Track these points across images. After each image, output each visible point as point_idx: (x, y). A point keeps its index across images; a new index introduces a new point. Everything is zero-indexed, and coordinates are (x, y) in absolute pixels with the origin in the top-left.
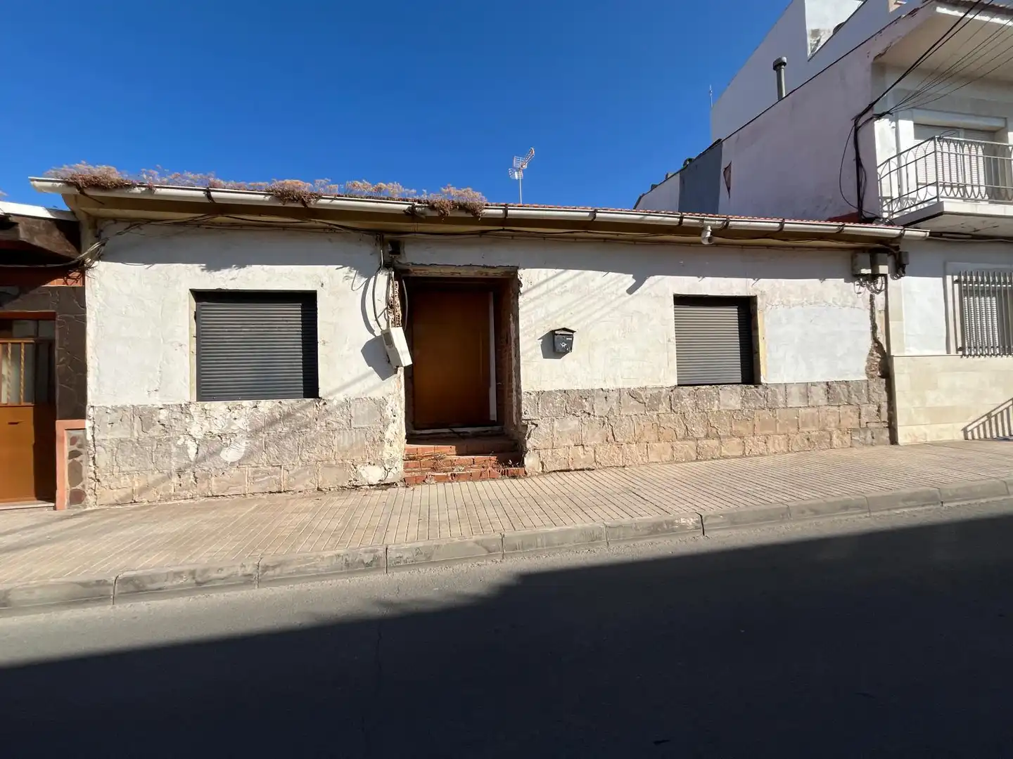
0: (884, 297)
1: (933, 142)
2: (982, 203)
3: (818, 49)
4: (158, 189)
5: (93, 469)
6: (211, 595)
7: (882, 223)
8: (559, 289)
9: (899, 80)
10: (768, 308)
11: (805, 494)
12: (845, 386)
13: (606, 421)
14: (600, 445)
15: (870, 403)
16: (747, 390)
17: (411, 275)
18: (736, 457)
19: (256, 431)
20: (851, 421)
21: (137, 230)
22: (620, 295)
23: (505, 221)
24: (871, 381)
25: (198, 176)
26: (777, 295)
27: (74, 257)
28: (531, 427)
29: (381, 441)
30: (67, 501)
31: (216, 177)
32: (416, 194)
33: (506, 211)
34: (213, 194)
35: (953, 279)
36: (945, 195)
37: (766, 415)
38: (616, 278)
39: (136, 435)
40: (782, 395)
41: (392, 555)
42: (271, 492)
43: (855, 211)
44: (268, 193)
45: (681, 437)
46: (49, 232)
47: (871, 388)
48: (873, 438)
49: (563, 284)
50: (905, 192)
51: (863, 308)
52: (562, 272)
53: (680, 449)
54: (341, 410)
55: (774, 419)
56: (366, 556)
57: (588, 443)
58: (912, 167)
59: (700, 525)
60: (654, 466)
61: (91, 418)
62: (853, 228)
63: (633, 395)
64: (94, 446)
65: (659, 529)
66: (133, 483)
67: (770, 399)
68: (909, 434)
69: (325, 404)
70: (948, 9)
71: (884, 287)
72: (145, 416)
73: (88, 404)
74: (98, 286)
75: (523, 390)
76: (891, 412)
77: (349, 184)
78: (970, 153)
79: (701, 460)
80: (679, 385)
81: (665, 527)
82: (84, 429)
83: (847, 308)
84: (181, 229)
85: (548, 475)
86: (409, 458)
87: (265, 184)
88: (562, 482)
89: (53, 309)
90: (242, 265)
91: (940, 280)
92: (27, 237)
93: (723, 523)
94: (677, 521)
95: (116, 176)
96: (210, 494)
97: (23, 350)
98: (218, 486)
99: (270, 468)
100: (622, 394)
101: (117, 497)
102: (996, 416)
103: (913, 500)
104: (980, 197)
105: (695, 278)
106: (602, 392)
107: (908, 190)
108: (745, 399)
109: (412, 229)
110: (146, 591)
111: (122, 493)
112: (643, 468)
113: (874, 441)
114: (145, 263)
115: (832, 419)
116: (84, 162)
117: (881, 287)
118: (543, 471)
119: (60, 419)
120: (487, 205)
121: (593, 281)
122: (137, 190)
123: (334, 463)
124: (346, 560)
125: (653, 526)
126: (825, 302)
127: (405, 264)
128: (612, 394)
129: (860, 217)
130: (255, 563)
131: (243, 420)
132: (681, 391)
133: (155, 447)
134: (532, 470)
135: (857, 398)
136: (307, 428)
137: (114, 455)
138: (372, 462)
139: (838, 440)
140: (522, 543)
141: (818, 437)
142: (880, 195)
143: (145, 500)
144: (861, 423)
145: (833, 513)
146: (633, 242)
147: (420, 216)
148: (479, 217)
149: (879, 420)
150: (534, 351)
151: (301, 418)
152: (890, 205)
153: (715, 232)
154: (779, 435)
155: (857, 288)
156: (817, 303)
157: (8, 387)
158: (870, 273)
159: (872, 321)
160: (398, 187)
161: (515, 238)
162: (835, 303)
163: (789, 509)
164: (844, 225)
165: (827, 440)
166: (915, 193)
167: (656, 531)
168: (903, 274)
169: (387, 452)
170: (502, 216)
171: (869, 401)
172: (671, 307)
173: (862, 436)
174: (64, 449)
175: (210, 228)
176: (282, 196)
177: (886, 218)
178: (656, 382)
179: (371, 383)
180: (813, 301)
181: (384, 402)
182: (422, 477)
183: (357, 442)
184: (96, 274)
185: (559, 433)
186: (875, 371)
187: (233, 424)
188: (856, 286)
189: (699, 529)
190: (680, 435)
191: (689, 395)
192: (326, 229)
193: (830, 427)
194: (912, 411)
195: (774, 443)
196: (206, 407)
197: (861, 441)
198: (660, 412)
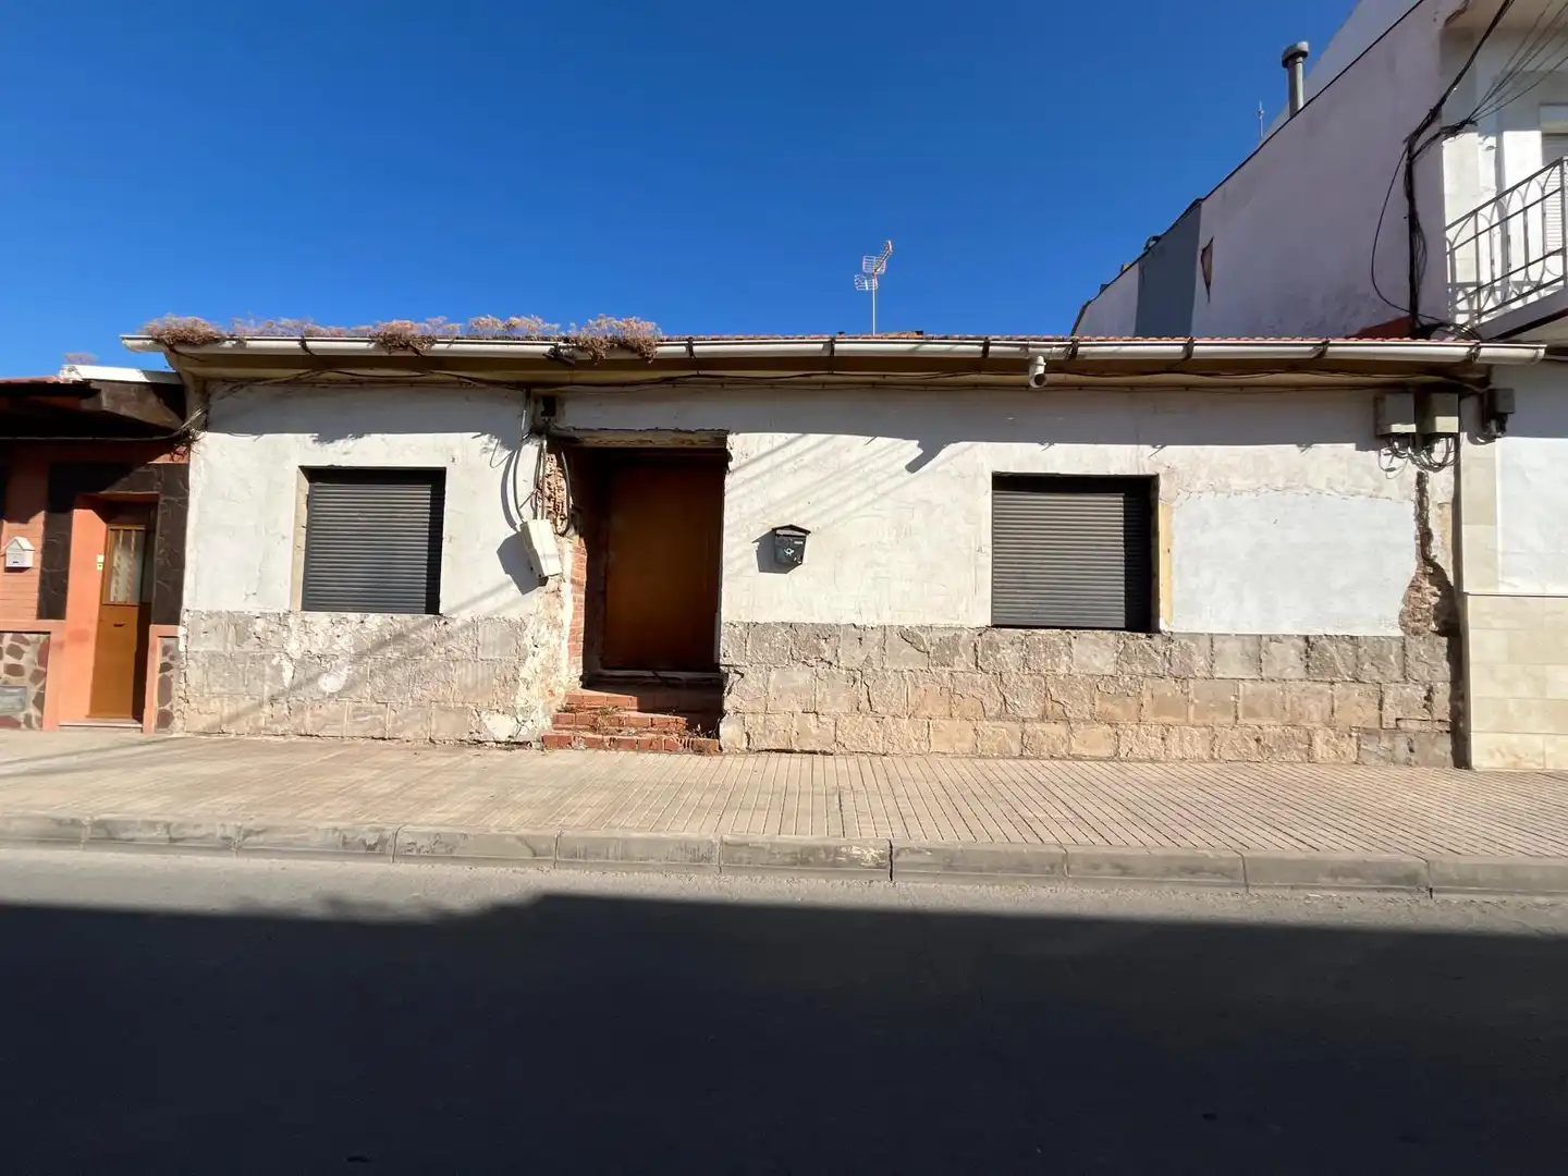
0: (1453, 479)
1: (1558, 167)
4: (250, 342)
5: (184, 686)
7: (1451, 334)
8: (788, 467)
10: (1180, 498)
12: (1350, 647)
13: (858, 676)
14: (845, 713)
15: (1406, 681)
16: (1130, 642)
18: (1101, 759)
19: (362, 654)
20: (1360, 713)
21: (241, 392)
22: (892, 473)
23: (692, 362)
24: (1412, 641)
25: (296, 322)
26: (1203, 472)
27: (173, 427)
28: (733, 677)
29: (515, 680)
30: (154, 724)
31: (314, 323)
32: (559, 330)
33: (690, 347)
34: (309, 344)
37: (1169, 688)
38: (885, 448)
39: (229, 648)
40: (1206, 658)
42: (373, 738)
43: (1405, 313)
44: (371, 339)
45: (992, 714)
46: (141, 399)
47: (1411, 653)
48: (1411, 750)
49: (799, 456)
51: (1400, 498)
52: (797, 439)
53: (990, 733)
54: (466, 633)
55: (1185, 698)
57: (825, 711)
58: (1515, 226)
59: (886, 862)
61: (185, 624)
62: (1346, 348)
63: (907, 636)
64: (187, 659)
66: (222, 706)
67: (1176, 661)
68: (1498, 750)
69: (446, 623)
71: (1451, 457)
72: (239, 626)
73: (183, 608)
74: (202, 462)
75: (723, 620)
76: (1460, 704)
77: (472, 321)
79: (1028, 758)
80: (994, 626)
82: (177, 637)
83: (1358, 497)
85: (754, 755)
86: (569, 709)
87: (369, 328)
89: (156, 491)
90: (359, 435)
92: (112, 406)
93: (929, 865)
94: (843, 850)
95: (206, 327)
96: (303, 732)
97: (133, 540)
98: (312, 722)
99: (375, 705)
100: (887, 632)
101: (204, 724)
103: (1357, 876)
105: (1036, 446)
106: (854, 629)
107: (1509, 266)
108: (1125, 657)
109: (568, 379)
110: (114, 839)
111: (210, 720)
113: (1415, 757)
114: (254, 434)
115: (1315, 710)
116: (168, 314)
117: (1445, 458)
118: (747, 749)
119: (157, 622)
120: (662, 340)
121: (848, 451)
122: (228, 344)
123: (452, 706)
124: (344, 838)
125: (804, 852)
126: (1309, 487)
127: (564, 430)
128: (870, 634)
129: (1413, 327)
130: (239, 824)
131: (346, 638)
132: (998, 637)
133: (248, 664)
134: (729, 744)
135: (1376, 670)
136: (421, 654)
137: (206, 673)
138: (501, 710)
139: (1325, 747)
140: (586, 850)
141: (1281, 737)
142: (1449, 281)
143: (233, 730)
144: (1384, 720)
145: (1163, 876)
146: (922, 388)
147: (567, 359)
148: (648, 359)
149: (1428, 717)
150: (745, 559)
151: (417, 641)
152: (1473, 299)
153: (1052, 366)
154: (1193, 726)
155: (1385, 461)
156: (1291, 488)
157: (117, 583)
158: (1414, 431)
159: (1421, 524)
160: (537, 322)
161: (726, 386)
162: (1332, 488)
163: (1066, 857)
164: (1326, 344)
165: (1300, 746)
166: (1523, 271)
167: (805, 862)
168: (1499, 434)
169: (521, 697)
170: (688, 356)
171: (1405, 677)
172: (987, 492)
173: (1386, 744)
174: (155, 659)
175: (325, 387)
176: (385, 342)
177: (1463, 326)
178: (952, 619)
179: (508, 599)
180: (1281, 485)
181: (522, 626)
182: (569, 737)
183: (483, 679)
184: (201, 448)
185: (778, 690)
186: (1425, 621)
187: (335, 643)
188: (1382, 456)
189: (885, 868)
190: (991, 710)
191: (1012, 643)
192: (461, 383)
193: (1310, 721)
194: (1512, 706)
195: (1181, 738)
196: (307, 618)
197: (1383, 754)
198: (956, 668)
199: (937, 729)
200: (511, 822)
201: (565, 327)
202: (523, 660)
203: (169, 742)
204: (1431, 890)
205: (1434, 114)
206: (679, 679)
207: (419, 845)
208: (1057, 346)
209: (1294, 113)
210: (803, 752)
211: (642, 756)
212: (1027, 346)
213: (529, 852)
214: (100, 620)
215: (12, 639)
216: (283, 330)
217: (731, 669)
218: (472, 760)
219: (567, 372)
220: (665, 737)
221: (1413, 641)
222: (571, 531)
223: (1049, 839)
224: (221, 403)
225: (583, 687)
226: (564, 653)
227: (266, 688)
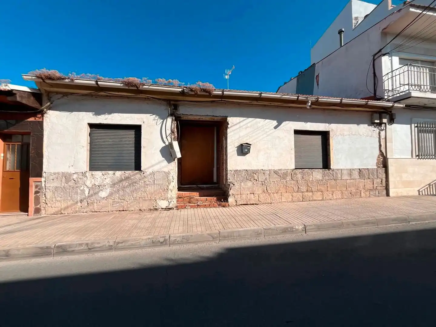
0: (385, 133)
1: (407, 66)
2: (428, 93)
3: (357, 25)
4: (76, 80)
5: (45, 199)
6: (95, 254)
7: (384, 100)
8: (244, 127)
9: (393, 40)
10: (334, 136)
11: (350, 217)
12: (367, 171)
13: (264, 183)
14: (261, 194)
15: (378, 178)
16: (325, 171)
17: (181, 119)
18: (320, 200)
19: (114, 184)
20: (369, 186)
21: (66, 98)
22: (271, 129)
23: (222, 97)
24: (379, 169)
25: (93, 75)
26: (339, 131)
27: (38, 108)
28: (231, 185)
29: (167, 190)
30: (33, 212)
31: (100, 76)
32: (185, 85)
33: (223, 92)
34: (98, 82)
35: (415, 125)
36: (412, 89)
37: (333, 182)
38: (269, 122)
39: (63, 185)
40: (340, 175)
41: (172, 239)
42: (120, 211)
43: (373, 95)
44: (122, 83)
45: (296, 191)
46: (29, 98)
47: (378, 172)
48: (379, 193)
49: (247, 124)
50: (395, 87)
51: (375, 137)
52: (246, 119)
53: (295, 196)
54: (151, 176)
55: (336, 184)
56: (161, 239)
57: (256, 193)
58: (398, 77)
59: (304, 229)
60: (284, 203)
61: (44, 177)
62: (371, 103)
63: (276, 172)
64: (45, 189)
65: (287, 231)
66: (61, 205)
67: (334, 176)
68: (394, 192)
69: (144, 173)
70: (415, 9)
72: (67, 177)
73: (43, 171)
74: (49, 121)
75: (228, 169)
76: (387, 182)
77: (156, 80)
78: (423, 71)
79: (304, 201)
80: (295, 169)
81: (290, 230)
82: (41, 182)
83: (369, 137)
84: (84, 97)
85: (238, 206)
86: (179, 197)
87: (121, 79)
88: (244, 209)
89: (29, 130)
91: (409, 126)
92: (20, 99)
93: (314, 228)
94: (294, 227)
95: (58, 74)
96: (94, 211)
97: (16, 148)
98: (97, 207)
99: (120, 200)
100: (271, 172)
101: (54, 211)
102: (432, 185)
103: (397, 221)
104: (427, 90)
105: (304, 123)
106: (262, 171)
107: (396, 86)
108: (324, 175)
109: (184, 99)
110: (67, 251)
111: (56, 209)
112: (279, 204)
113: (379, 195)
114: (69, 112)
115: (361, 185)
116: (44, 68)
117: (384, 128)
118: (236, 205)
119: (31, 177)
120: (215, 90)
121: (259, 123)
122: (67, 80)
123: (147, 199)
125: (284, 229)
126: (359, 134)
127: (179, 114)
128: (266, 172)
129: (375, 98)
130: (114, 241)
131: (109, 179)
132: (296, 171)
133: (71, 190)
134: (231, 204)
135: (372, 176)
136: (136, 183)
137: (54, 193)
138: (163, 199)
139: (363, 194)
140: (228, 235)
141: (355, 192)
142: (384, 89)
143: (66, 213)
144: (374, 187)
146: (277, 107)
147: (186, 93)
148: (211, 95)
150: (233, 153)
151: (133, 179)
152: (388, 93)
154: (338, 191)
155: (373, 128)
156: (356, 135)
157: (10, 163)
158: (379, 122)
159: (379, 143)
160: (177, 81)
161: (226, 104)
162: (363, 135)
163: (342, 223)
165: (359, 194)
166: (399, 88)
168: (393, 123)
169: (170, 195)
170: (222, 95)
172: (293, 135)
173: (374, 192)
174: (32, 190)
175: (97, 97)
176: (127, 84)
177: (386, 99)
178: (285, 167)
179: (164, 165)
180: (354, 134)
181: (169, 173)
182: (184, 205)
183: (157, 190)
184: (48, 116)
185: (243, 188)
186: (380, 164)
187: (104, 181)
189: (304, 231)
191: (300, 173)
192: (148, 99)
193: (360, 188)
194: (396, 182)
195: (336, 195)
196: (93, 174)
197: (374, 195)
198: (287, 180)
199: (283, 196)
201: (186, 84)
202: (169, 184)
203: (44, 218)
204: (409, 222)
205: (380, 51)
207: (177, 240)
208: (314, 98)
210: (250, 204)
211: (208, 209)
212: (307, 98)
213: (212, 238)
214: (3, 177)
217: (231, 183)
219: (183, 97)
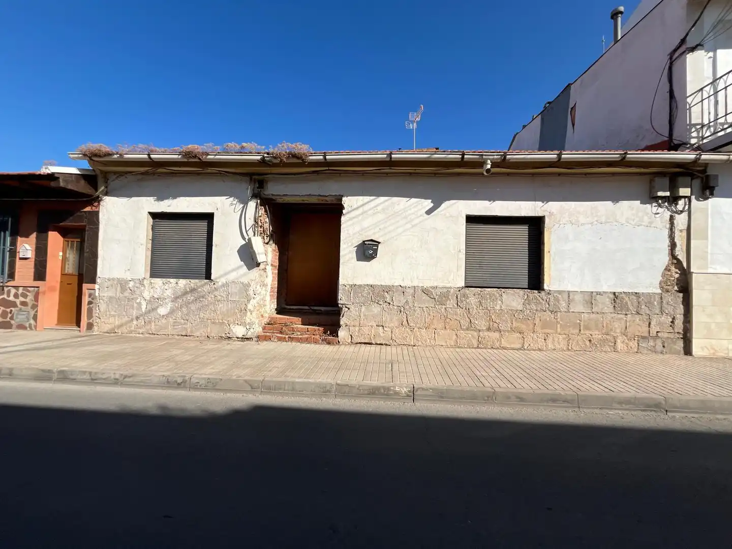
0: (687, 218)
4: (125, 155)
5: (98, 311)
8: (370, 212)
10: (555, 227)
12: (635, 298)
13: (402, 310)
14: (396, 327)
15: (662, 314)
16: (530, 295)
18: (515, 349)
19: (177, 298)
20: (639, 329)
22: (419, 215)
23: (326, 163)
25: (146, 146)
26: (567, 214)
27: (93, 194)
28: (345, 309)
29: (246, 310)
30: (85, 328)
31: (154, 147)
32: (265, 149)
33: (325, 156)
34: (152, 156)
37: (548, 316)
38: (416, 203)
39: (118, 295)
40: (566, 302)
42: (182, 335)
43: (666, 138)
44: (180, 153)
46: (78, 181)
47: (665, 301)
48: (664, 347)
49: (375, 207)
51: (661, 227)
52: (374, 199)
53: (464, 336)
54: (223, 288)
55: (556, 321)
56: (179, 379)
57: (387, 325)
59: (412, 394)
60: (438, 348)
61: (98, 283)
63: (425, 291)
64: (99, 299)
65: (377, 392)
66: (115, 321)
67: (551, 304)
68: (708, 349)
69: (214, 284)
71: (687, 207)
72: (122, 284)
73: (97, 276)
74: (105, 210)
75: (340, 283)
76: (688, 325)
77: (225, 145)
79: (482, 348)
80: (466, 287)
81: (382, 391)
82: (95, 289)
83: (640, 227)
85: (355, 345)
86: (270, 323)
87: (178, 149)
89: (85, 223)
90: (175, 197)
92: (65, 184)
93: (431, 396)
94: (392, 388)
95: (106, 148)
96: (151, 333)
97: (75, 245)
98: (155, 328)
99: (182, 321)
100: (416, 290)
101: (107, 329)
103: (632, 404)
105: (487, 202)
106: (400, 288)
108: (527, 302)
109: (269, 172)
111: (110, 327)
113: (665, 350)
114: (128, 197)
115: (618, 327)
117: (683, 208)
118: (351, 342)
119: (85, 283)
120: (312, 153)
121: (398, 205)
122: (116, 156)
123: (217, 321)
124: (168, 380)
125: (373, 389)
126: (617, 221)
127: (268, 195)
128: (408, 290)
129: (671, 145)
130: (121, 373)
131: (170, 290)
132: (468, 292)
133: (126, 302)
134: (343, 340)
135: (646, 308)
136: (203, 297)
137: (108, 305)
138: (239, 323)
139: (622, 345)
140: (275, 386)
141: (601, 340)
142: (688, 123)
143: (120, 332)
144: (651, 332)
145: (540, 402)
146: (433, 175)
147: (269, 163)
148: (305, 162)
149: (672, 331)
150: (350, 255)
151: (201, 292)
152: (699, 131)
153: (494, 165)
154: (560, 334)
155: (655, 209)
156: (608, 222)
157: (68, 264)
158: (669, 195)
159: (671, 239)
160: (254, 145)
161: (341, 175)
162: (628, 222)
163: (494, 393)
164: (626, 153)
165: (610, 344)
166: (724, 117)
167: (374, 393)
168: (710, 196)
169: (249, 318)
170: (324, 161)
171: (662, 312)
172: (463, 225)
173: (651, 343)
174: (85, 299)
175: (159, 176)
176: (186, 155)
177: (694, 144)
178: (447, 283)
179: (242, 272)
180: (603, 221)
181: (249, 285)
182: (270, 336)
183: (231, 309)
184: (104, 203)
185: (365, 315)
186: (672, 285)
187: (165, 292)
188: (653, 207)
189: (411, 397)
190: (464, 326)
191: (474, 295)
192: (221, 173)
193: (615, 332)
194: (713, 326)
195: (553, 340)
196: (152, 281)
197: (649, 348)
198: (448, 306)
199: (439, 335)
200: (242, 374)
201: (267, 148)
202: (249, 301)
203: (92, 337)
204: (667, 411)
205: (683, 41)
206: (321, 310)
207: (200, 383)
208: (497, 155)
209: (616, 41)
210: (377, 344)
211: (303, 345)
212: (482, 155)
213: (250, 388)
214: (61, 282)
215: (23, 290)
216: (139, 150)
218: (226, 346)
219: (269, 168)
220: (313, 336)
221: (666, 295)
222: (271, 242)
223: (487, 384)
224: (114, 183)
225: (277, 313)
226: (268, 298)
227: (135, 313)
